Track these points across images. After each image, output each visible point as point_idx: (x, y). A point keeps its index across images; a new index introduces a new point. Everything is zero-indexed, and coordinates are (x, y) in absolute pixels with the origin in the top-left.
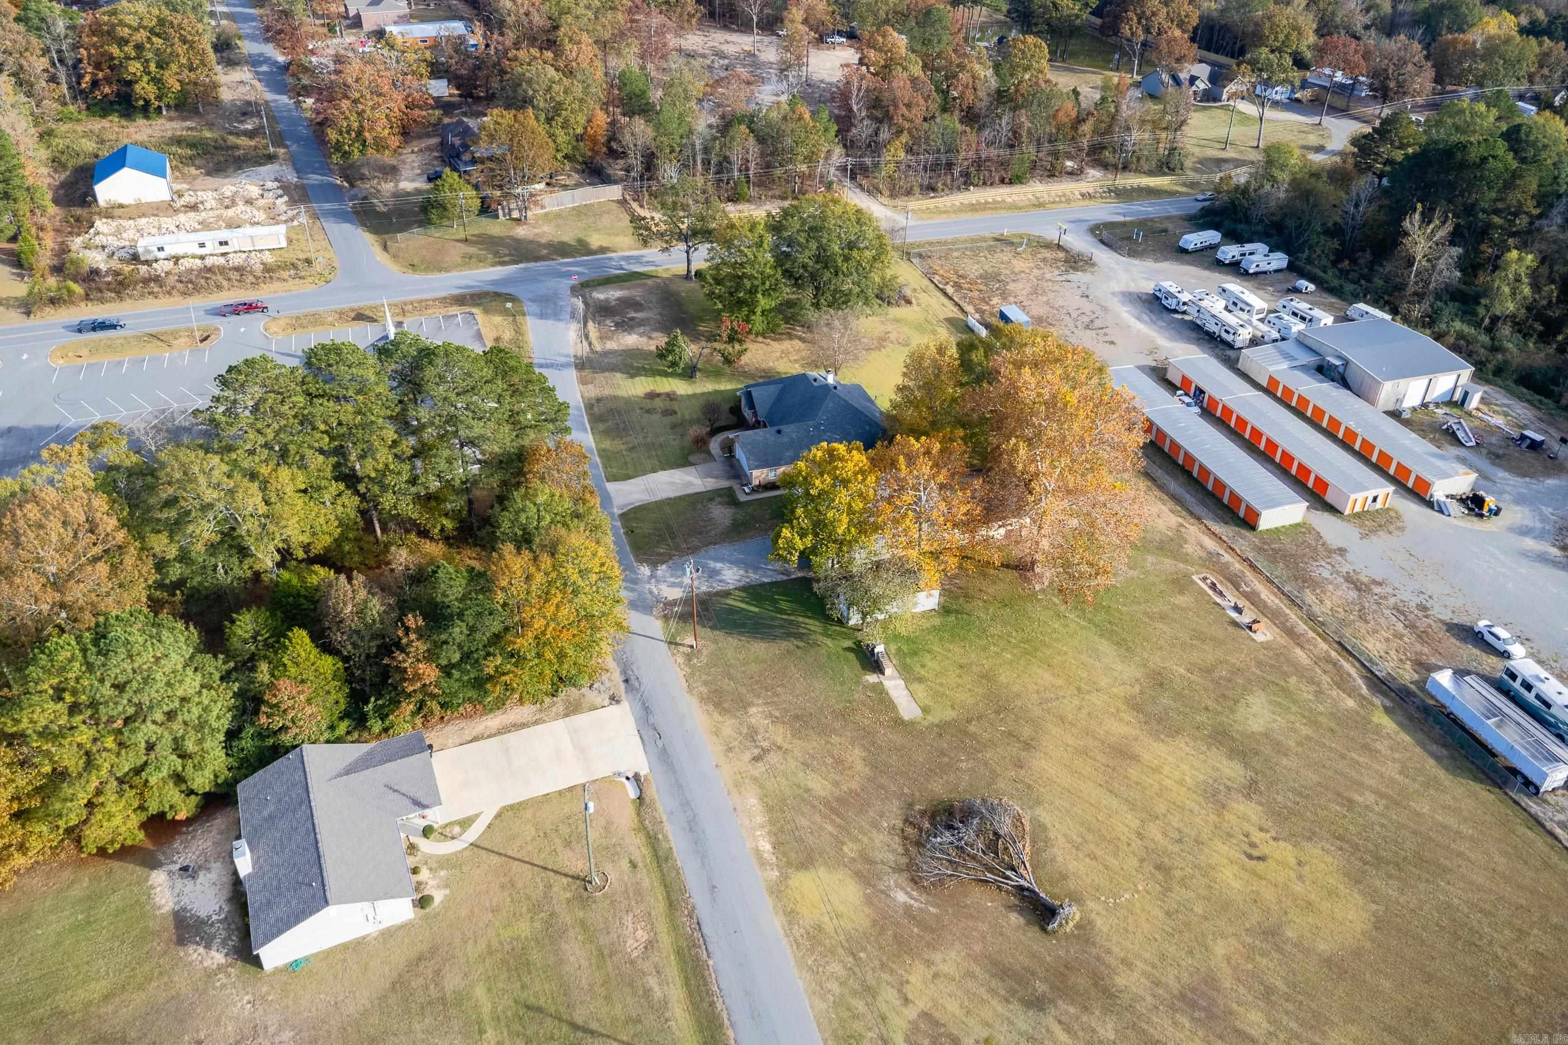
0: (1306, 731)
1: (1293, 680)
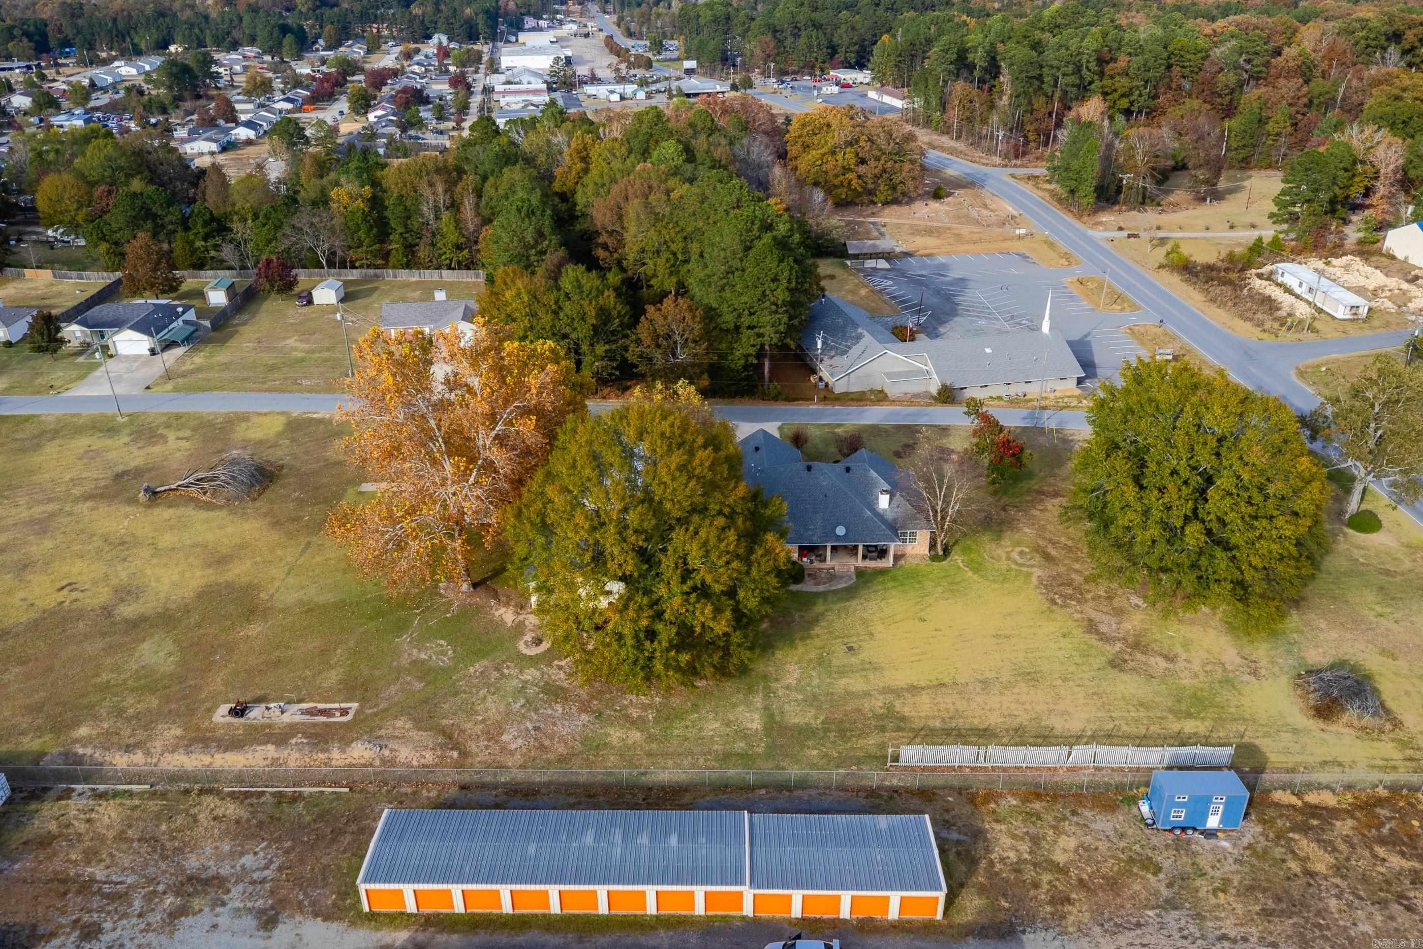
0: (104, 677)
1: (154, 702)
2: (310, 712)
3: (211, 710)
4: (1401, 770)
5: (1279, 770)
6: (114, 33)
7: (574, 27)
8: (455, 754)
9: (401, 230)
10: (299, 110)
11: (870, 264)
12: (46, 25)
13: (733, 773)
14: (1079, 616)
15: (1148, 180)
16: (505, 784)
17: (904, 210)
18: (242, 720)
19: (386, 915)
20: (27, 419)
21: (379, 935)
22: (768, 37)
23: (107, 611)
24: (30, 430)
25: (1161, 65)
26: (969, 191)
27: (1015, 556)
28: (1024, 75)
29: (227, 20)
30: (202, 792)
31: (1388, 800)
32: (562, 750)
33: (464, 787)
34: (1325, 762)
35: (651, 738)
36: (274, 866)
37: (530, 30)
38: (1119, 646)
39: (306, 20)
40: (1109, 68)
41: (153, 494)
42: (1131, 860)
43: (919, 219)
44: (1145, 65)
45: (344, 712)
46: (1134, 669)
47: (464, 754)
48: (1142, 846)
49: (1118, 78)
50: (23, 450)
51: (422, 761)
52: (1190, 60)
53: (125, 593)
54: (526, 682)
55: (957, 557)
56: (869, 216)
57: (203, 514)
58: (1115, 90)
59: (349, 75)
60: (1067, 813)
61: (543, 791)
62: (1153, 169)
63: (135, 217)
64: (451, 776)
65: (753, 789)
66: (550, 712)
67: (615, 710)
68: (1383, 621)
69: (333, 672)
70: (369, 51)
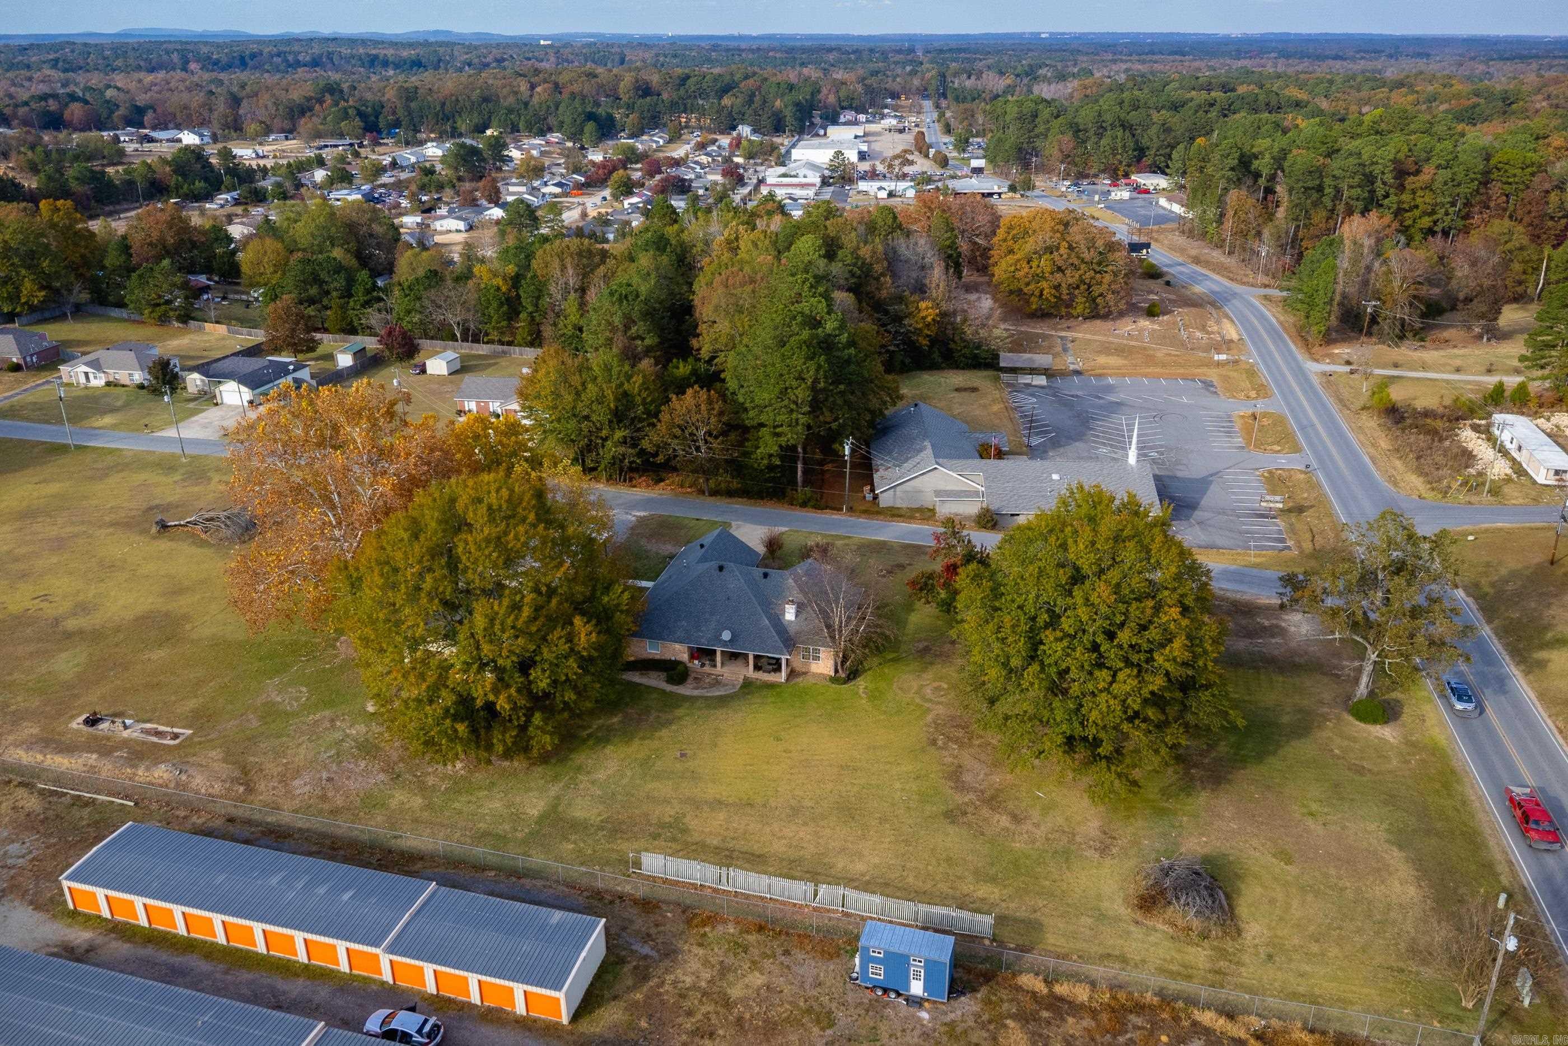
0: (15, 676)
1: (36, 703)
2: (147, 732)
3: (73, 717)
4: (1195, 981)
5: (1048, 953)
6: (441, 116)
7: (894, 122)
8: (242, 789)
9: (530, 309)
10: (566, 194)
11: (1027, 379)
12: (383, 107)
13: (481, 852)
14: (950, 760)
15: (1407, 310)
16: (268, 823)
17: (1109, 324)
18: (90, 729)
19: (85, 915)
20: (111, 451)
21: (68, 931)
22: (1068, 137)
23: (56, 622)
24: (109, 460)
25: (1472, 180)
26: (1193, 310)
27: (928, 691)
28: (1301, 184)
29: (544, 107)
30: (21, 784)
31: (1151, 1007)
32: (340, 801)
33: (231, 820)
34: (1109, 955)
35: (429, 806)
36: (30, 857)
37: (845, 124)
38: (972, 796)
39: (618, 108)
40: (1410, 181)
41: (164, 526)
42: (809, 1011)
43: (1118, 336)
44: (1453, 180)
45: (176, 736)
46: (969, 825)
47: (250, 790)
48: (830, 1000)
49: (1420, 193)
50: (92, 478)
51: (210, 790)
52: (1515, 176)
53: (83, 608)
54: (347, 736)
55: (861, 684)
56: (1062, 330)
57: (194, 550)
58: (1417, 207)
59: (632, 163)
60: (779, 951)
61: (296, 836)
62: (1415, 297)
63: (304, 282)
64: (227, 807)
65: (483, 870)
66: (352, 766)
67: (415, 776)
68: (1310, 822)
69: (194, 701)
70: (670, 141)
